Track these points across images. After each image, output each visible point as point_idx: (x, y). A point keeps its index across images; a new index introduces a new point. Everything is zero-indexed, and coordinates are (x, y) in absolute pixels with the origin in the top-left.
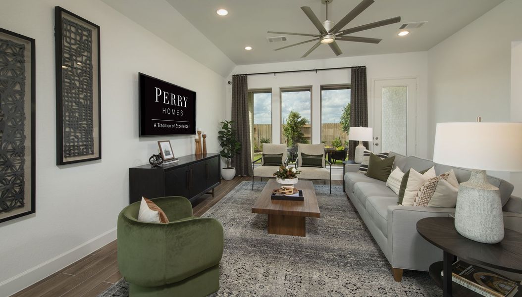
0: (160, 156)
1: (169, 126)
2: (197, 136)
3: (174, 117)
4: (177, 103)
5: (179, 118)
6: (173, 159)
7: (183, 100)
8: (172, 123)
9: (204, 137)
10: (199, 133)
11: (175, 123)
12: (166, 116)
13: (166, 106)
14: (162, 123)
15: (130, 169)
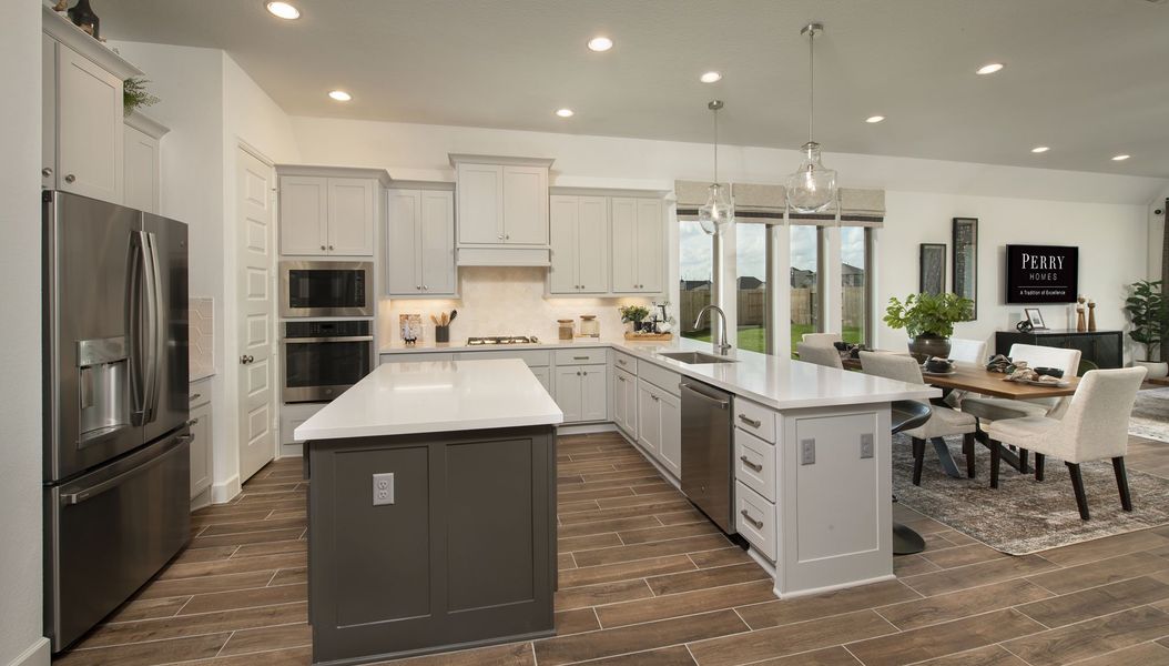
0: (1028, 323)
1: (1038, 293)
2: (1077, 305)
3: (1045, 282)
4: (1048, 266)
5: (1052, 283)
6: (1043, 328)
7: (1057, 262)
8: (1041, 290)
9: (1091, 306)
10: (1082, 302)
11: (1045, 289)
12: (1034, 282)
13: (1034, 271)
14: (1029, 290)
15: (997, 333)
